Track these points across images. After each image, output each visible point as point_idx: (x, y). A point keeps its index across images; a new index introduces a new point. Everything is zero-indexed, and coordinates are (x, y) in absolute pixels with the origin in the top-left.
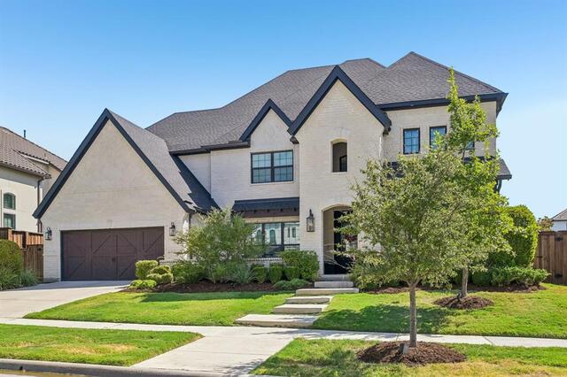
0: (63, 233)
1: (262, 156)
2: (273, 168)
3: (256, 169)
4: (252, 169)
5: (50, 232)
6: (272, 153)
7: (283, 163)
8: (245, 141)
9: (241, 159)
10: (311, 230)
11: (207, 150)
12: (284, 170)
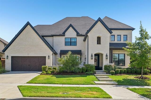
0: (12, 57)
1: (68, 39)
2: (71, 42)
3: (66, 42)
4: (65, 42)
5: (8, 57)
6: (71, 38)
7: (74, 41)
8: (63, 34)
9: (62, 39)
10: (92, 59)
11: (52, 36)
12: (74, 43)
